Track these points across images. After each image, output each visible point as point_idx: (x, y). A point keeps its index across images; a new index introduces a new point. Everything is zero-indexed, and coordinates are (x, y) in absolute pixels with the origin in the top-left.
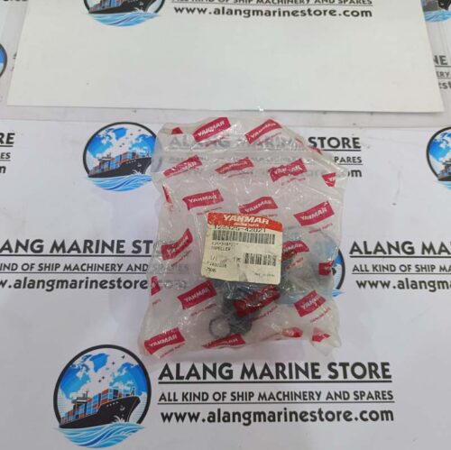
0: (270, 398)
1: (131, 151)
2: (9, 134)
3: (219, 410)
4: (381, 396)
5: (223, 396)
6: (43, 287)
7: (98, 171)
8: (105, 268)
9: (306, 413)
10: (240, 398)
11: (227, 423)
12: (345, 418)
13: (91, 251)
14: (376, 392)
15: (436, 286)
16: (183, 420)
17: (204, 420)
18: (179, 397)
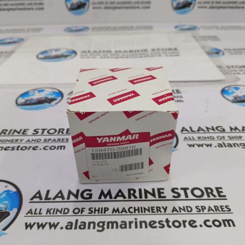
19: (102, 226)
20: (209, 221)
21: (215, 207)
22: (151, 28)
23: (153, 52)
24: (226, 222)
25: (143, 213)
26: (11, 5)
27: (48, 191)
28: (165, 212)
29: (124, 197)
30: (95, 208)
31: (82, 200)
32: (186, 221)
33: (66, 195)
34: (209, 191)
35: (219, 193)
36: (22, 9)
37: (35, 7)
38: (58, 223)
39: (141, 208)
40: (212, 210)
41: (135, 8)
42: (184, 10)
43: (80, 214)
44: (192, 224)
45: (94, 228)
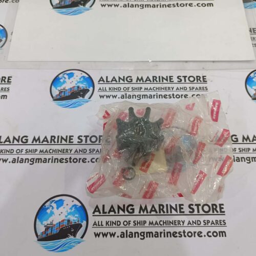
0: (155, 224)
1: (77, 85)
2: (9, 77)
3: (127, 231)
4: (219, 223)
5: (129, 223)
6: (28, 162)
7: (58, 97)
8: (63, 151)
9: (176, 233)
10: (139, 224)
11: (131, 238)
12: (198, 235)
13: (55, 142)
14: (216, 221)
15: (251, 160)
16: (106, 236)
17: (118, 237)
18: (104, 224)
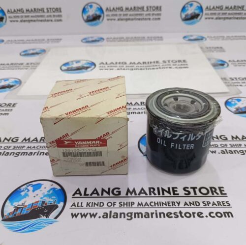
19: (130, 216)
20: (213, 213)
21: (218, 202)
22: (161, 38)
23: (164, 64)
24: (226, 214)
25: (162, 206)
26: (32, 16)
27: (86, 189)
28: (179, 206)
29: (146, 194)
30: (124, 203)
31: (113, 196)
32: (195, 213)
33: (100, 192)
34: (213, 190)
35: (221, 191)
36: (41, 21)
37: (53, 19)
38: (96, 214)
39: (160, 202)
40: (215, 204)
41: (146, 19)
42: (192, 21)
43: (112, 206)
44: (200, 215)
45: (124, 217)
